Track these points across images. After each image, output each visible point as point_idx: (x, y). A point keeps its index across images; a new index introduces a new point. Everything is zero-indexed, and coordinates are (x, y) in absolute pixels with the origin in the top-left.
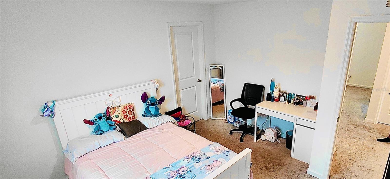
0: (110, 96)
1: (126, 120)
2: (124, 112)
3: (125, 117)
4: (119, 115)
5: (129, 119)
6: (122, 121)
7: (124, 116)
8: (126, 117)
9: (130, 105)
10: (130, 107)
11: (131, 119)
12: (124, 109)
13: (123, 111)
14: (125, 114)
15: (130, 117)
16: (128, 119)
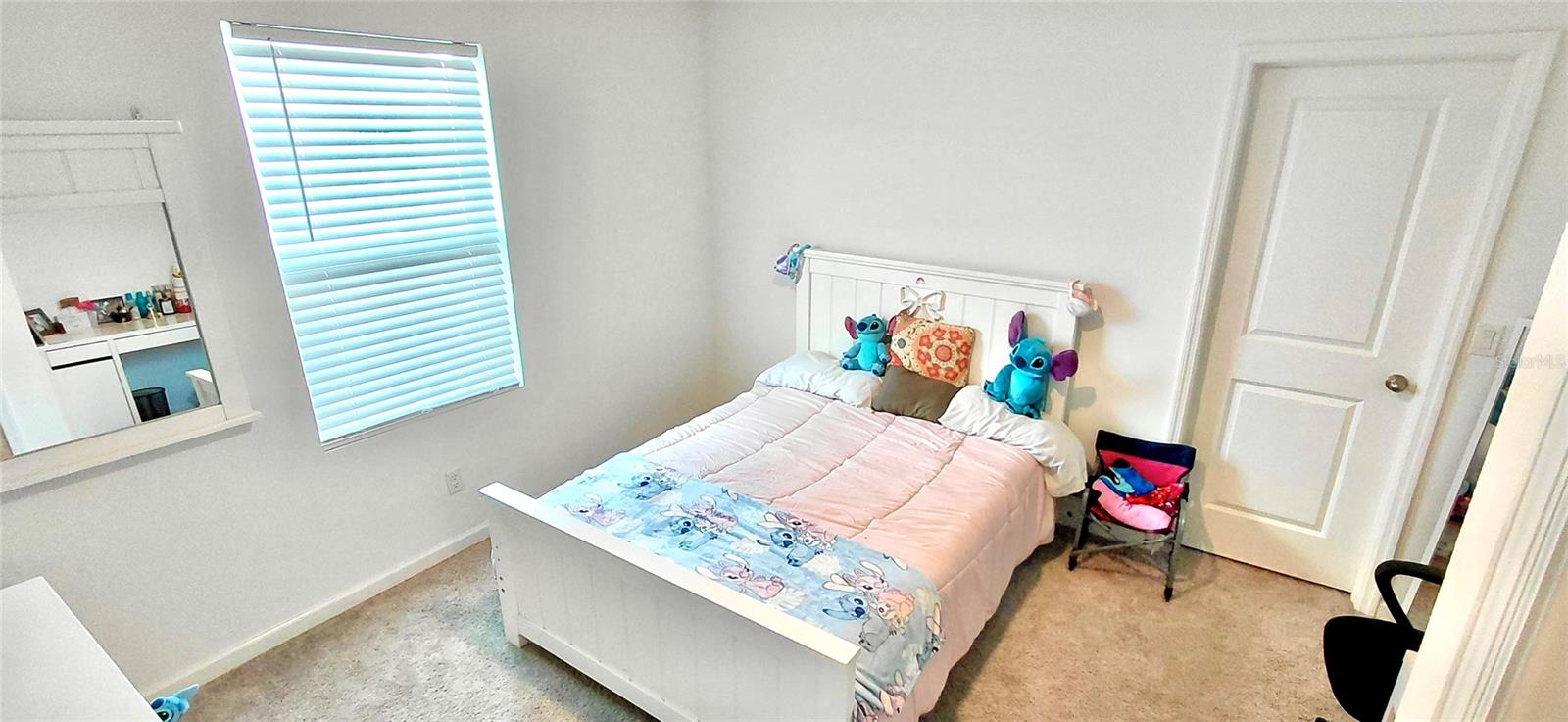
0: (919, 279)
1: (916, 367)
2: (924, 341)
3: (919, 358)
4: (907, 341)
5: (933, 372)
6: (906, 363)
7: (920, 352)
8: (923, 358)
9: (957, 332)
10: (955, 336)
11: (937, 374)
12: (930, 334)
13: (922, 338)
14: (924, 349)
15: (936, 366)
16: (928, 368)
